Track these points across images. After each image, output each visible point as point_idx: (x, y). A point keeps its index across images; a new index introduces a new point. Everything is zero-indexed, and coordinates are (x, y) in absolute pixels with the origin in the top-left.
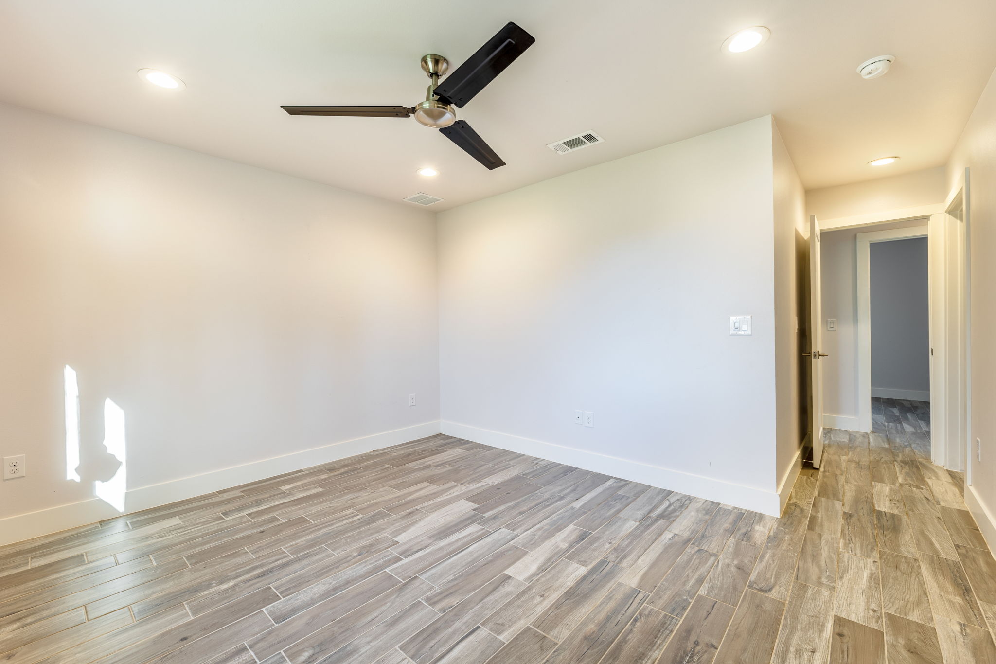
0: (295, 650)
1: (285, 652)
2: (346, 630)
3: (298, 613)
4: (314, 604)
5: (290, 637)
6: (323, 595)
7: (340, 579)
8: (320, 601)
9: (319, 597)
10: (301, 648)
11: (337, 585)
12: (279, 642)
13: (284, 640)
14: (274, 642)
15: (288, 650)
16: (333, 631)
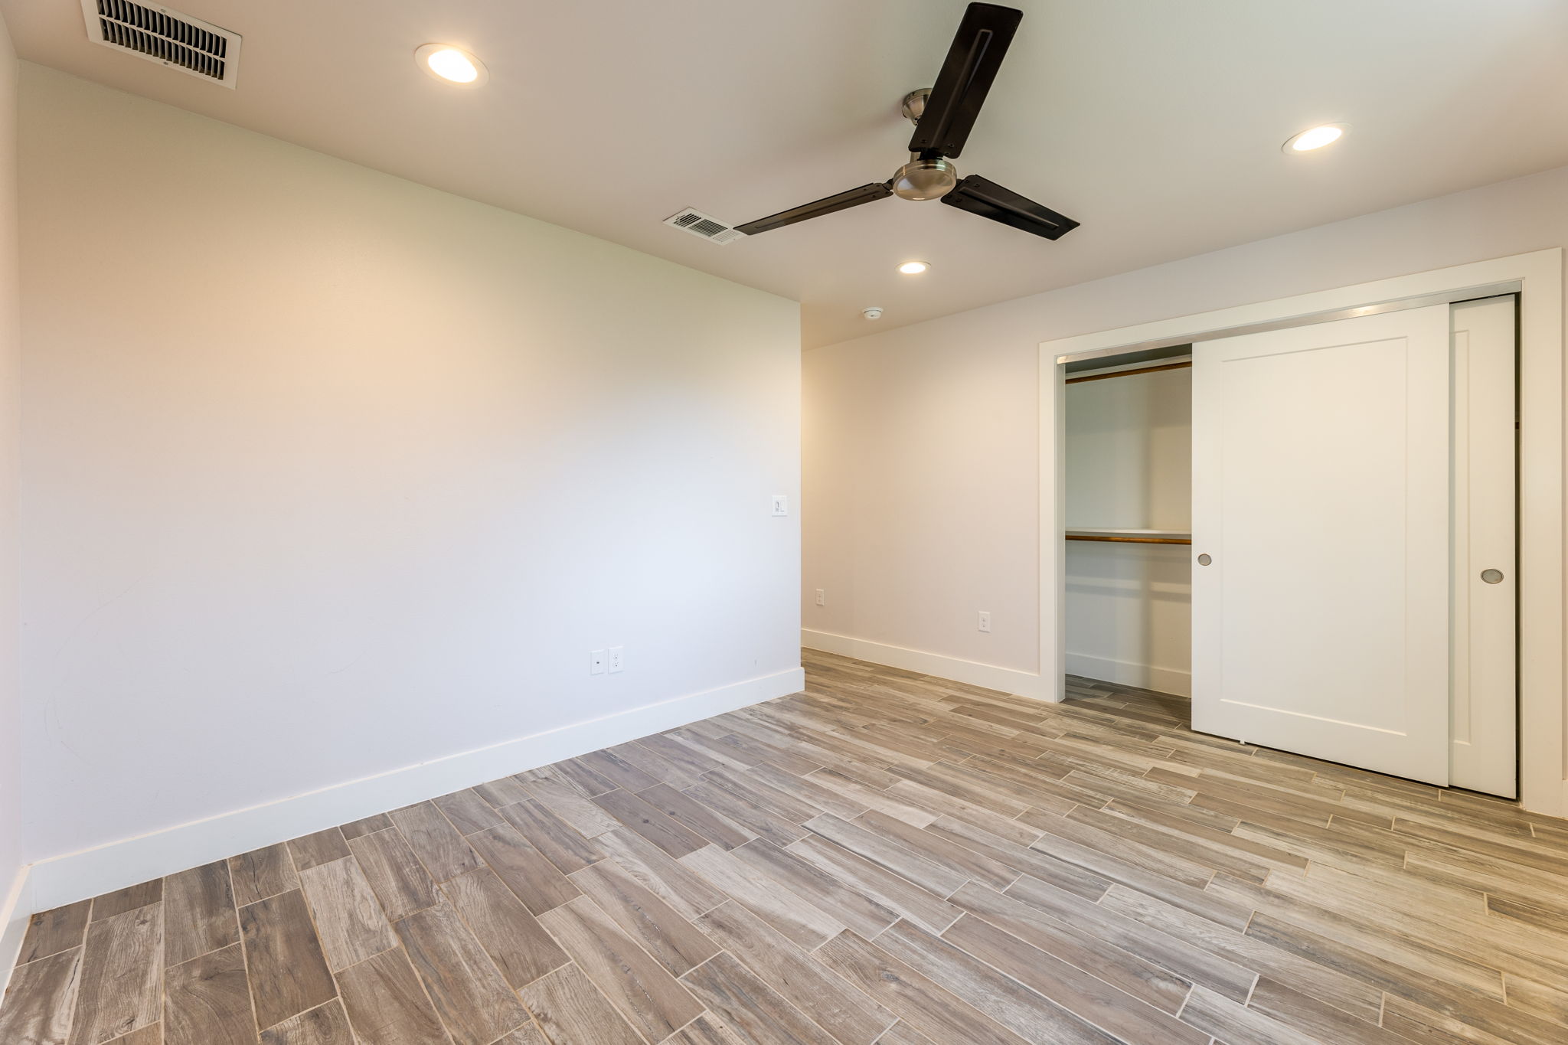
0: (1165, 1002)
1: (1174, 1012)
2: (1096, 953)
3: (1092, 1026)
4: (1061, 1011)
5: (1147, 1018)
6: (1034, 1004)
7: (980, 991)
8: (1049, 1004)
9: (1040, 1008)
10: (1157, 995)
11: (999, 991)
12: (1164, 1027)
13: (1156, 1022)
14: (1170, 1035)
15: (1170, 1009)
16: (1106, 967)
